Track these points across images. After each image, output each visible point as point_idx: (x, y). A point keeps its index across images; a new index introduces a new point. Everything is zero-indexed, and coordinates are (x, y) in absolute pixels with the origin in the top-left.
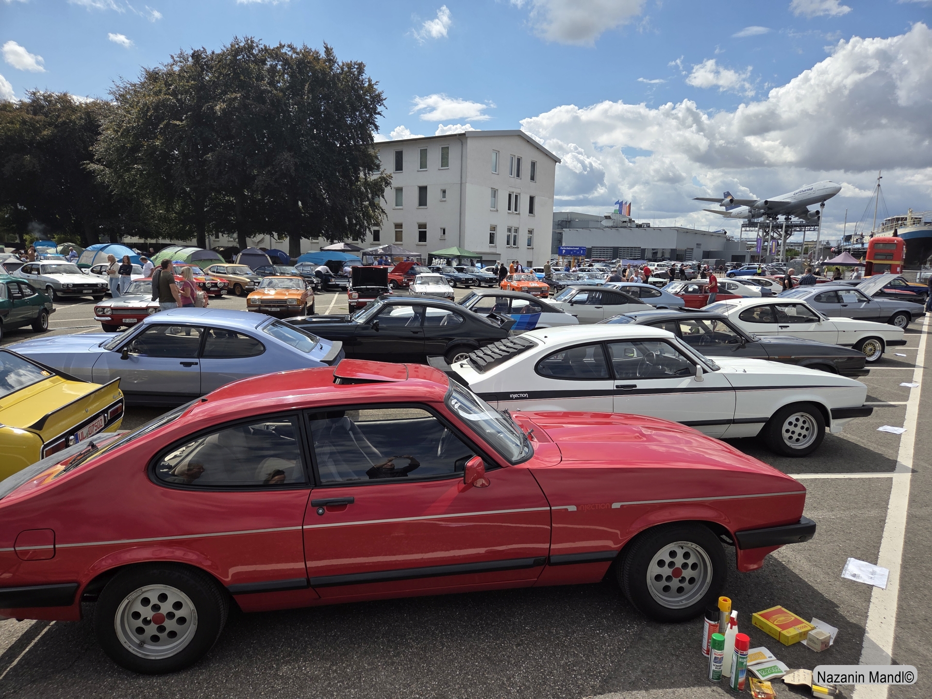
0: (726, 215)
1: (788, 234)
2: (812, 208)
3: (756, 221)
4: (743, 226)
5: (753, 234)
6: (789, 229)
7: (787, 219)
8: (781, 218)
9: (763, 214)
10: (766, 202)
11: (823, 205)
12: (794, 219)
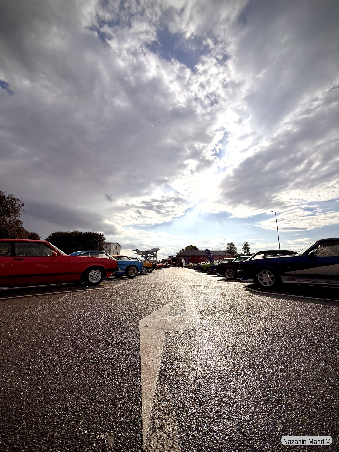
0: (137, 254)
1: (150, 259)
2: (154, 253)
3: (144, 255)
4: (141, 256)
5: (143, 259)
6: (150, 257)
7: (150, 255)
8: (149, 255)
9: (145, 254)
10: (146, 251)
11: (157, 253)
12: (151, 255)
